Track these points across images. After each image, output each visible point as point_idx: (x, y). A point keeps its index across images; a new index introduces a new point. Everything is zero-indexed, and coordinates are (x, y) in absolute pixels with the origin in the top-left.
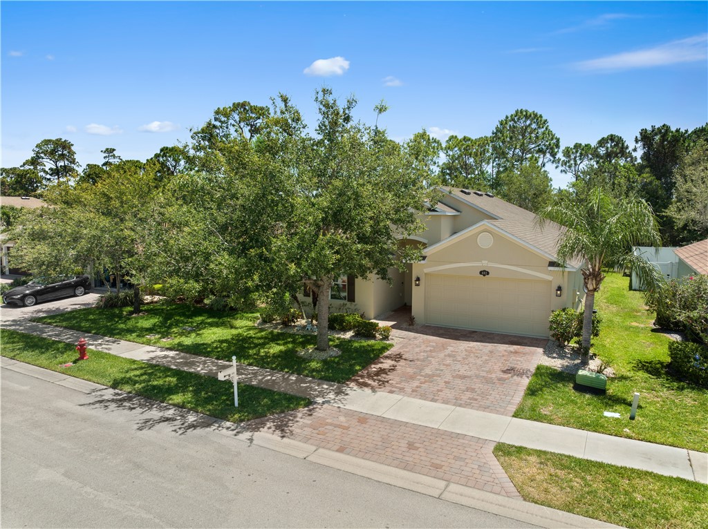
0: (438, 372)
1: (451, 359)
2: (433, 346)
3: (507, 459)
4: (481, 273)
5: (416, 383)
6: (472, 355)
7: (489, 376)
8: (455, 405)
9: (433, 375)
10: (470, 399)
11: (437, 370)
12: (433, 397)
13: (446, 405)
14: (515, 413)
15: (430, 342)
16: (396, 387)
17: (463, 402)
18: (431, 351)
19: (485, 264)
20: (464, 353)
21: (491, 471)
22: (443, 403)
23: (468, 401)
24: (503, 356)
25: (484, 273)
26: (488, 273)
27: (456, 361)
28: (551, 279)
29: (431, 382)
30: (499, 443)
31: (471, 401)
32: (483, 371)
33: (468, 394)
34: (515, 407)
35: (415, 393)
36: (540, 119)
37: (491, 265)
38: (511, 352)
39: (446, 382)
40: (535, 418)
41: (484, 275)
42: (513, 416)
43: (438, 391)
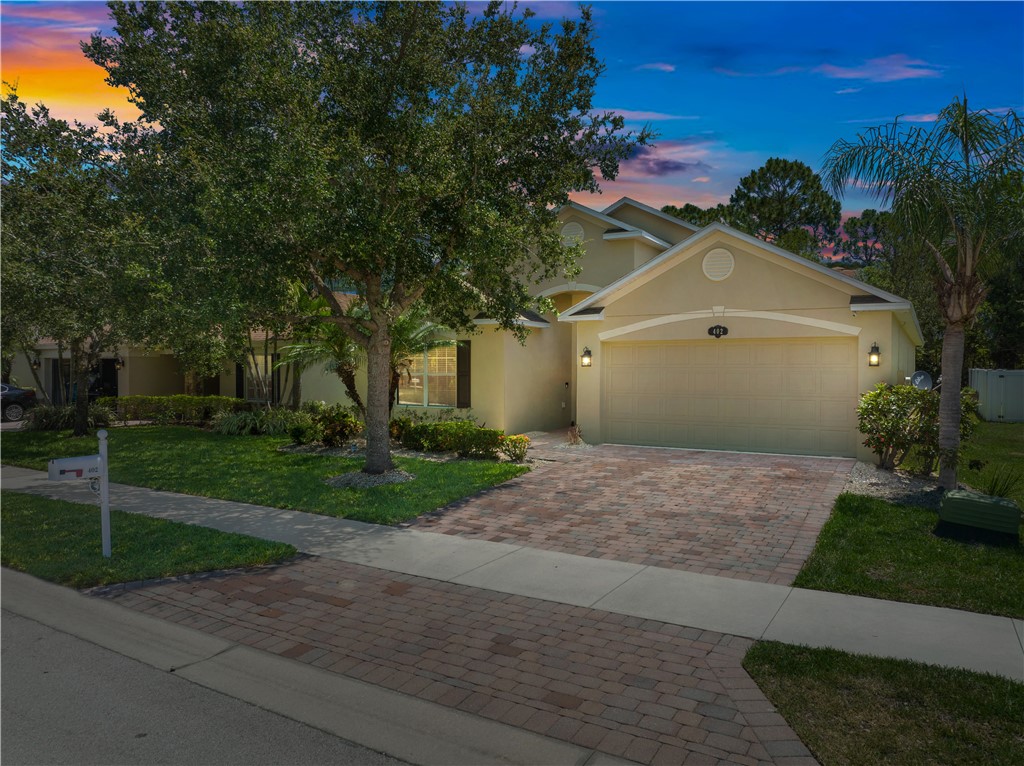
0: (615, 507)
1: (648, 488)
2: (611, 471)
3: (788, 682)
4: (711, 331)
5: (561, 525)
6: (693, 482)
7: (731, 513)
8: (645, 562)
9: (602, 513)
10: (682, 551)
11: (612, 504)
12: (592, 548)
13: (623, 564)
14: (799, 577)
15: (607, 465)
16: (512, 532)
17: (666, 558)
18: (605, 477)
19: (719, 313)
20: (677, 479)
21: (739, 719)
22: (615, 559)
23: (681, 555)
24: (761, 483)
25: (718, 331)
26: (725, 331)
27: (657, 490)
28: (856, 334)
29: (596, 523)
30: (760, 642)
31: (686, 556)
32: (716, 505)
33: (680, 544)
34: (799, 567)
35: (551, 542)
36: (806, 173)
37: (732, 313)
38: (779, 478)
39: (628, 524)
40: (855, 587)
41: (718, 336)
42: (795, 585)
43: (609, 538)
